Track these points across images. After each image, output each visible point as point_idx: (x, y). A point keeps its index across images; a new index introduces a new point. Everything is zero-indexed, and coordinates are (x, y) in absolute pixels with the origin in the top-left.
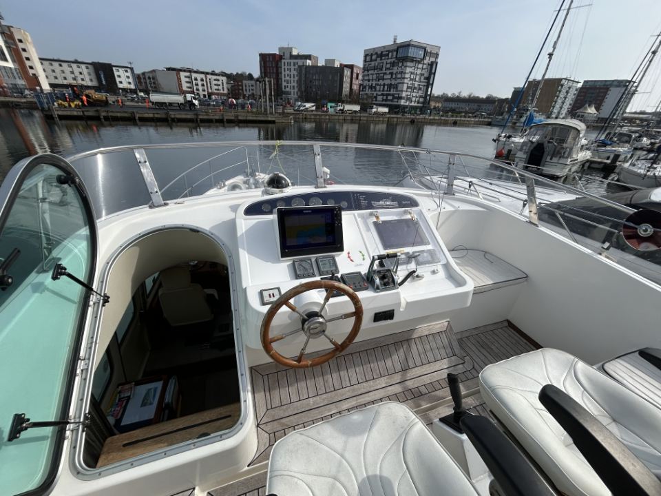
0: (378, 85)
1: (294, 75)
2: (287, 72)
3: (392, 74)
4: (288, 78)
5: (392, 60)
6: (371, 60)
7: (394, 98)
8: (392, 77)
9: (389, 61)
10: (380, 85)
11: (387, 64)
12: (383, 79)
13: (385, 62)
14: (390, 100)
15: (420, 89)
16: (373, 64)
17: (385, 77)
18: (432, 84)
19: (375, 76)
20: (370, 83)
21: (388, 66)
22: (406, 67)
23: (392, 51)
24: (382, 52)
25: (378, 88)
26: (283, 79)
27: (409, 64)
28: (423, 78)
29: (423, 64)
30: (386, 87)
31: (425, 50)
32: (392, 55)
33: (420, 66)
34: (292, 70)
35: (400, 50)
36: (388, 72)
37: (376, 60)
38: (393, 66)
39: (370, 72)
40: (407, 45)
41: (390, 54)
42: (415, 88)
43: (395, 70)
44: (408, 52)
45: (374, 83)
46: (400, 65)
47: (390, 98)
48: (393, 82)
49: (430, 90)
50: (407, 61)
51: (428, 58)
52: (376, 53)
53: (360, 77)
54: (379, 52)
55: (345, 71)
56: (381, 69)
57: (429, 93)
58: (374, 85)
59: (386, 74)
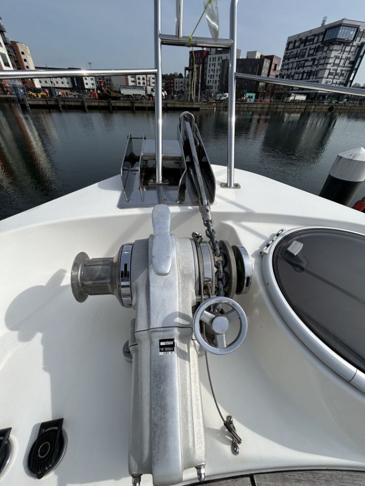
0: (297, 74)
1: (217, 69)
2: (212, 67)
3: (314, 60)
4: (212, 73)
5: (317, 45)
6: (294, 48)
8: (313, 63)
9: (313, 46)
10: (299, 74)
11: (310, 49)
12: (303, 67)
13: (308, 47)
15: (342, 75)
16: (295, 51)
17: (307, 64)
18: (357, 70)
19: (295, 64)
20: (289, 72)
21: (312, 52)
22: (332, 50)
23: (318, 35)
24: (307, 37)
26: (208, 74)
27: (336, 47)
28: (348, 61)
29: (352, 46)
30: (305, 75)
31: (358, 28)
32: (318, 40)
33: (348, 49)
34: (217, 65)
35: (329, 33)
36: (310, 58)
37: (299, 47)
38: (317, 51)
39: (291, 60)
40: (337, 26)
41: (316, 38)
42: (337, 74)
43: (319, 55)
44: (337, 33)
45: (293, 71)
46: (326, 49)
48: (314, 69)
49: (353, 74)
50: (334, 44)
51: (358, 39)
52: (301, 39)
53: (279, 68)
54: (304, 38)
55: (265, 62)
56: (303, 56)
57: (351, 79)
58: (293, 74)
59: (308, 60)
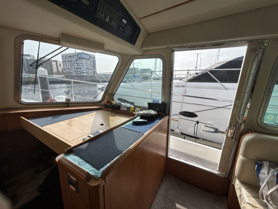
0: (72, 68)
3: (77, 64)
6: (66, 58)
7: (81, 73)
8: (78, 65)
9: (75, 59)
10: (73, 68)
11: (74, 60)
12: (74, 66)
14: (79, 74)
15: (91, 69)
16: (67, 60)
17: (74, 65)
18: (96, 68)
19: (69, 65)
20: (68, 67)
21: (75, 61)
22: (83, 61)
24: (70, 55)
28: (91, 65)
30: (76, 69)
31: (89, 56)
32: (76, 57)
33: (89, 61)
35: (79, 55)
36: (75, 63)
37: (68, 58)
39: (66, 63)
40: (81, 54)
41: (75, 56)
42: (89, 69)
43: (78, 62)
44: (82, 56)
45: (70, 67)
47: (79, 73)
48: (79, 67)
49: (95, 70)
50: (83, 59)
52: (68, 56)
53: (62, 65)
54: (69, 55)
55: (53, 63)
56: (72, 62)
57: (95, 71)
58: (70, 68)
59: (74, 63)
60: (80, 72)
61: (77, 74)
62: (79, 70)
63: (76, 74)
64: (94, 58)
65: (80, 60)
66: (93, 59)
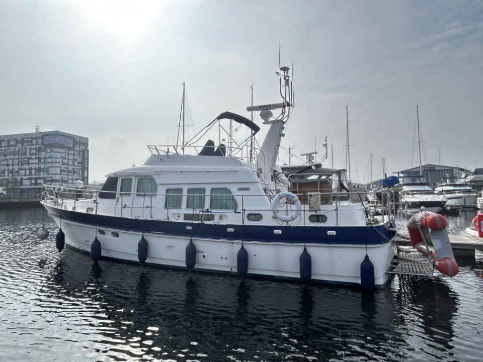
3: (39, 159)
5: (38, 147)
6: (9, 146)
7: (46, 181)
8: (40, 161)
9: (34, 147)
10: (25, 169)
11: (31, 149)
12: (28, 164)
13: (28, 147)
14: (40, 184)
15: (75, 172)
16: (12, 149)
17: (31, 161)
18: (87, 168)
19: (16, 161)
20: (11, 168)
21: (33, 151)
22: (55, 152)
23: (36, 139)
24: (23, 139)
25: (22, 172)
27: (58, 150)
28: (76, 162)
29: (74, 151)
31: (74, 139)
32: (37, 142)
33: (71, 152)
35: (46, 138)
36: (34, 157)
37: (15, 146)
38: (40, 152)
39: (8, 157)
40: (53, 135)
41: (34, 141)
42: (70, 172)
43: (43, 155)
44: (55, 140)
45: (16, 168)
47: (41, 181)
48: (42, 166)
50: (56, 148)
51: (78, 146)
52: (16, 139)
54: (19, 139)
56: (25, 154)
58: (16, 170)
59: (31, 158)
60: (44, 179)
61: (36, 184)
62: (42, 175)
63: (31, 184)
64: (87, 145)
65: (49, 150)
66: (82, 147)
